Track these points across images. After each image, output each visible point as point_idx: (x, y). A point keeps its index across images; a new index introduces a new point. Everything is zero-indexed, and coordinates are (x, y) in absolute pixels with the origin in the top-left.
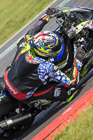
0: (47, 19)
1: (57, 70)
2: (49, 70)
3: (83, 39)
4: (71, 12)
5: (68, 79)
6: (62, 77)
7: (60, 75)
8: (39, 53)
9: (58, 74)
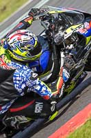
0: (30, 22)
1: (36, 79)
2: (27, 77)
3: (72, 46)
4: (59, 14)
5: (49, 90)
6: (42, 87)
7: (39, 84)
8: (14, 57)
9: (38, 83)
